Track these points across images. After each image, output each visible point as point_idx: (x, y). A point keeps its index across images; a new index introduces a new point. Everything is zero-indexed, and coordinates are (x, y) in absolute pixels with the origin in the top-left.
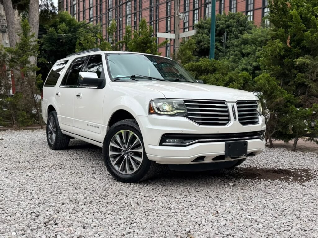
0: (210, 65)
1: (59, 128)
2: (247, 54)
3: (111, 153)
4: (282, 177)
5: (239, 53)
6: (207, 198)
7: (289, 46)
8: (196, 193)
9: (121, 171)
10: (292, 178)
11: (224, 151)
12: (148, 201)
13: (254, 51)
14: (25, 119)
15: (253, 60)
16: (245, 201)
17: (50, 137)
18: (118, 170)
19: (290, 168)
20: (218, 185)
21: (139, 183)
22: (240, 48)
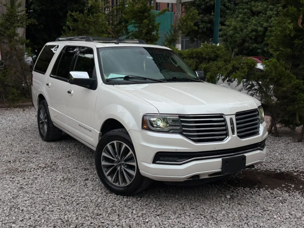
0: (212, 51)
1: (51, 119)
2: (258, 12)
3: (103, 163)
4: (283, 185)
5: (249, 11)
6: (202, 218)
7: (301, 26)
8: (190, 211)
9: (113, 182)
10: (293, 186)
11: (221, 168)
12: (140, 223)
13: (266, 10)
14: (15, 96)
15: (264, 20)
16: (240, 224)
17: (42, 127)
18: (111, 182)
19: (293, 170)
20: (215, 199)
21: (133, 197)
22: (250, 5)
